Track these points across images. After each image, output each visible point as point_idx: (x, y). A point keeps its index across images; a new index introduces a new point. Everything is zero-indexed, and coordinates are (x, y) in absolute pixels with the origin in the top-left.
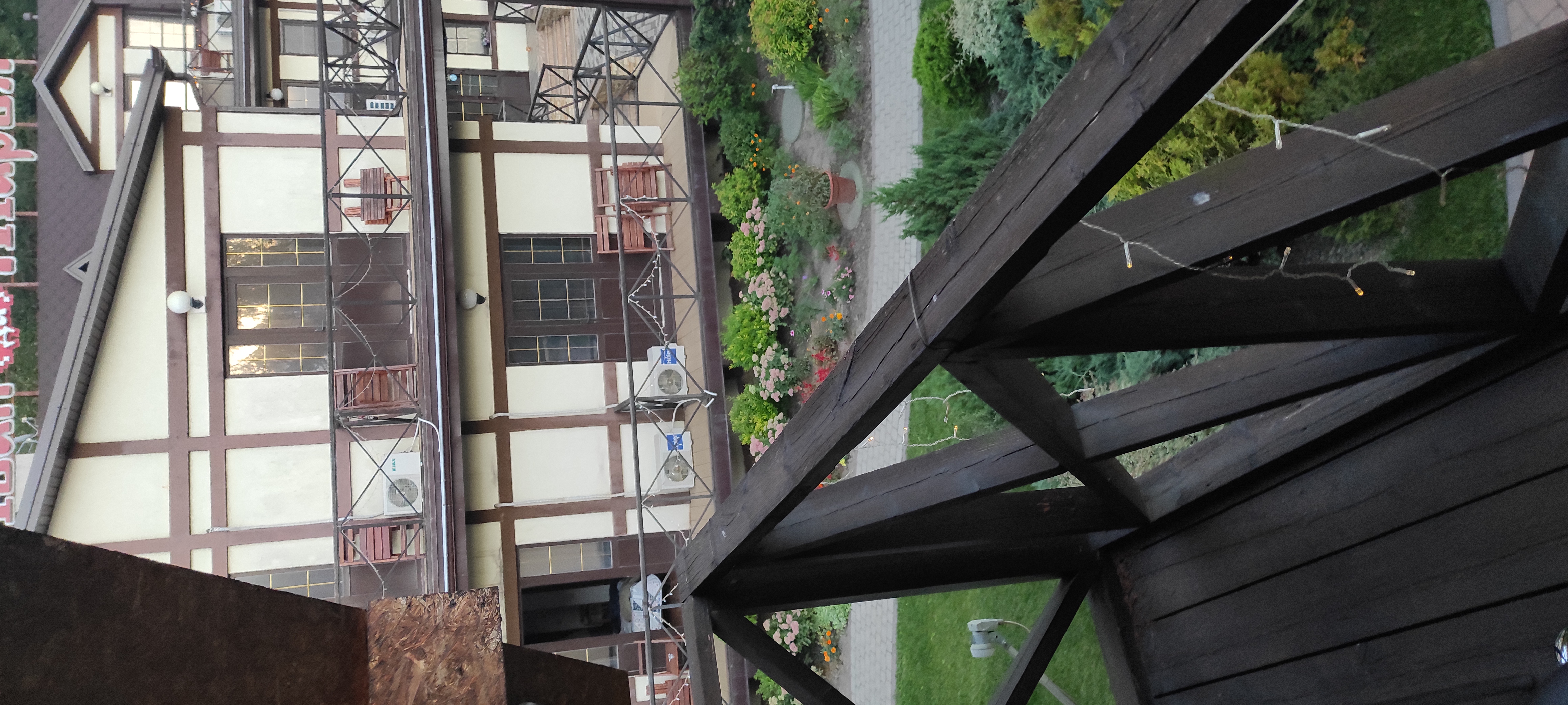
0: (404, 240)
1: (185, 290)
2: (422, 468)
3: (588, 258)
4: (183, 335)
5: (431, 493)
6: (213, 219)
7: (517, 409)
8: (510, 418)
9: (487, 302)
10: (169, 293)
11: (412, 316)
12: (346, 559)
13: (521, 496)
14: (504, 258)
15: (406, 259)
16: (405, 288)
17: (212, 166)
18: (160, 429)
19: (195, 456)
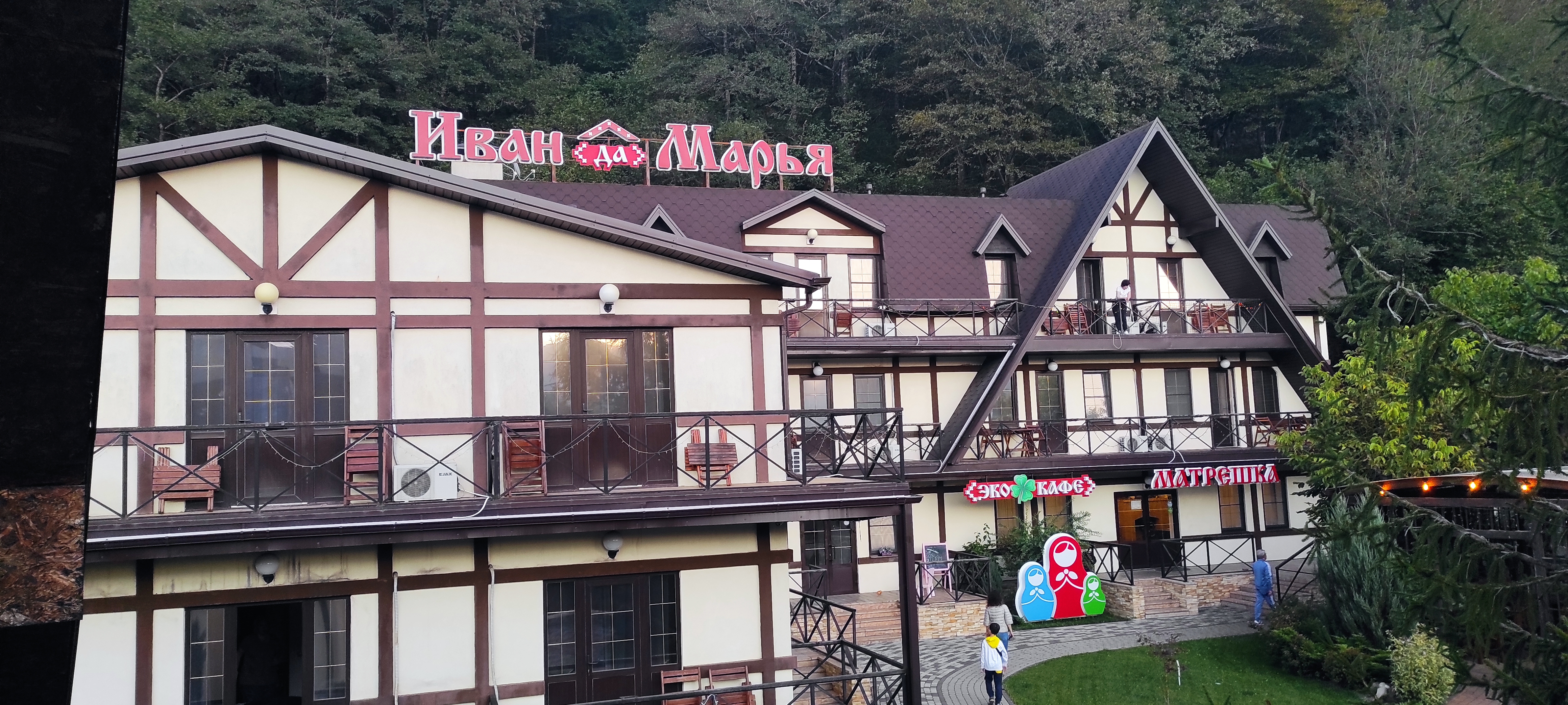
0: (670, 482)
1: (620, 298)
2: (440, 501)
3: (657, 660)
4: (579, 296)
5: (411, 510)
6: (685, 322)
7: (498, 592)
8: (489, 586)
9: (610, 560)
10: (617, 285)
11: (593, 490)
12: (353, 431)
13: (403, 600)
14: (655, 575)
15: (651, 484)
16: (620, 483)
17: (732, 321)
18: (491, 276)
19: (468, 302)
